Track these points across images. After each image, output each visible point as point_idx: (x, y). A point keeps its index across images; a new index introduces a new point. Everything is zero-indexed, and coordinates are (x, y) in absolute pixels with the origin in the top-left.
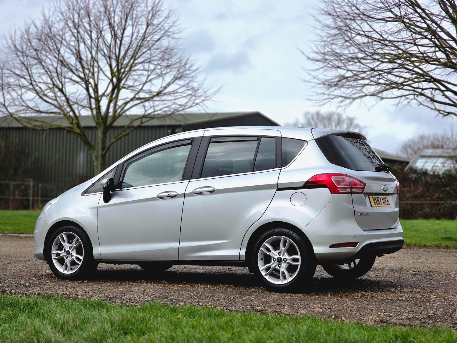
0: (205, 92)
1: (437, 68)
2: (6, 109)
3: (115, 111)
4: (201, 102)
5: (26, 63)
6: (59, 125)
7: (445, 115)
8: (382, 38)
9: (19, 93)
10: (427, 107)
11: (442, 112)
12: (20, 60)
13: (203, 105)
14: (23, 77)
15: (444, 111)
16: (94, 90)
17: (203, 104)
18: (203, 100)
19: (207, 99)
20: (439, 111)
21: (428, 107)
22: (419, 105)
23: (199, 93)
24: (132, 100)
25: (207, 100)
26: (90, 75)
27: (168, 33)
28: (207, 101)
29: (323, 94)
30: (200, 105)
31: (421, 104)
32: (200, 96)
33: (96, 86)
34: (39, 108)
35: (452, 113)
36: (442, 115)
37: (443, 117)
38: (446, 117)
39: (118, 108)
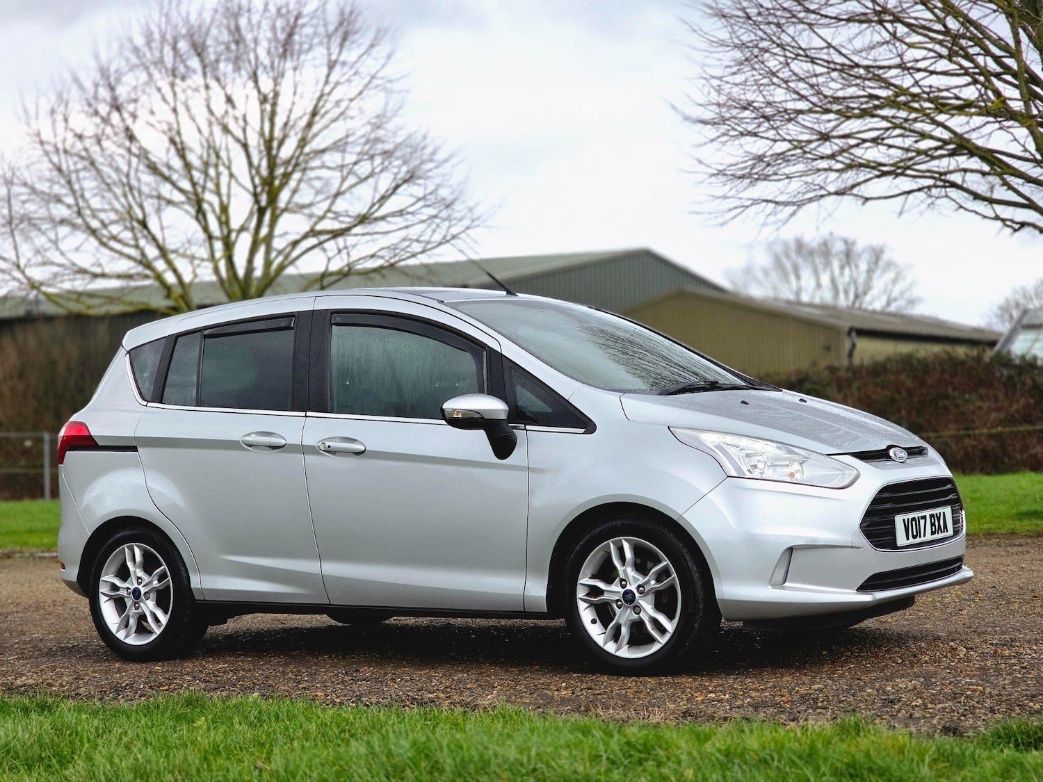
0: (471, 210)
1: (988, 122)
2: (23, 273)
3: (268, 264)
4: (463, 232)
5: (64, 167)
6: (143, 303)
7: (1015, 230)
8: (848, 62)
9: (52, 235)
10: (973, 214)
11: (1008, 223)
12: (51, 161)
13: (467, 240)
14: (58, 200)
15: (1012, 221)
16: (219, 219)
17: (468, 235)
18: (468, 228)
19: (475, 223)
20: (1003, 220)
21: (977, 213)
22: (957, 210)
23: (459, 212)
24: (305, 236)
25: (478, 226)
26: (210, 185)
27: (375, 82)
28: (477, 229)
29: (725, 197)
30: (460, 238)
31: (961, 207)
32: (460, 220)
33: (224, 209)
34: (103, 268)
35: (1029, 224)
36: (1009, 230)
37: (1012, 234)
38: (1017, 234)
39: (277, 257)
